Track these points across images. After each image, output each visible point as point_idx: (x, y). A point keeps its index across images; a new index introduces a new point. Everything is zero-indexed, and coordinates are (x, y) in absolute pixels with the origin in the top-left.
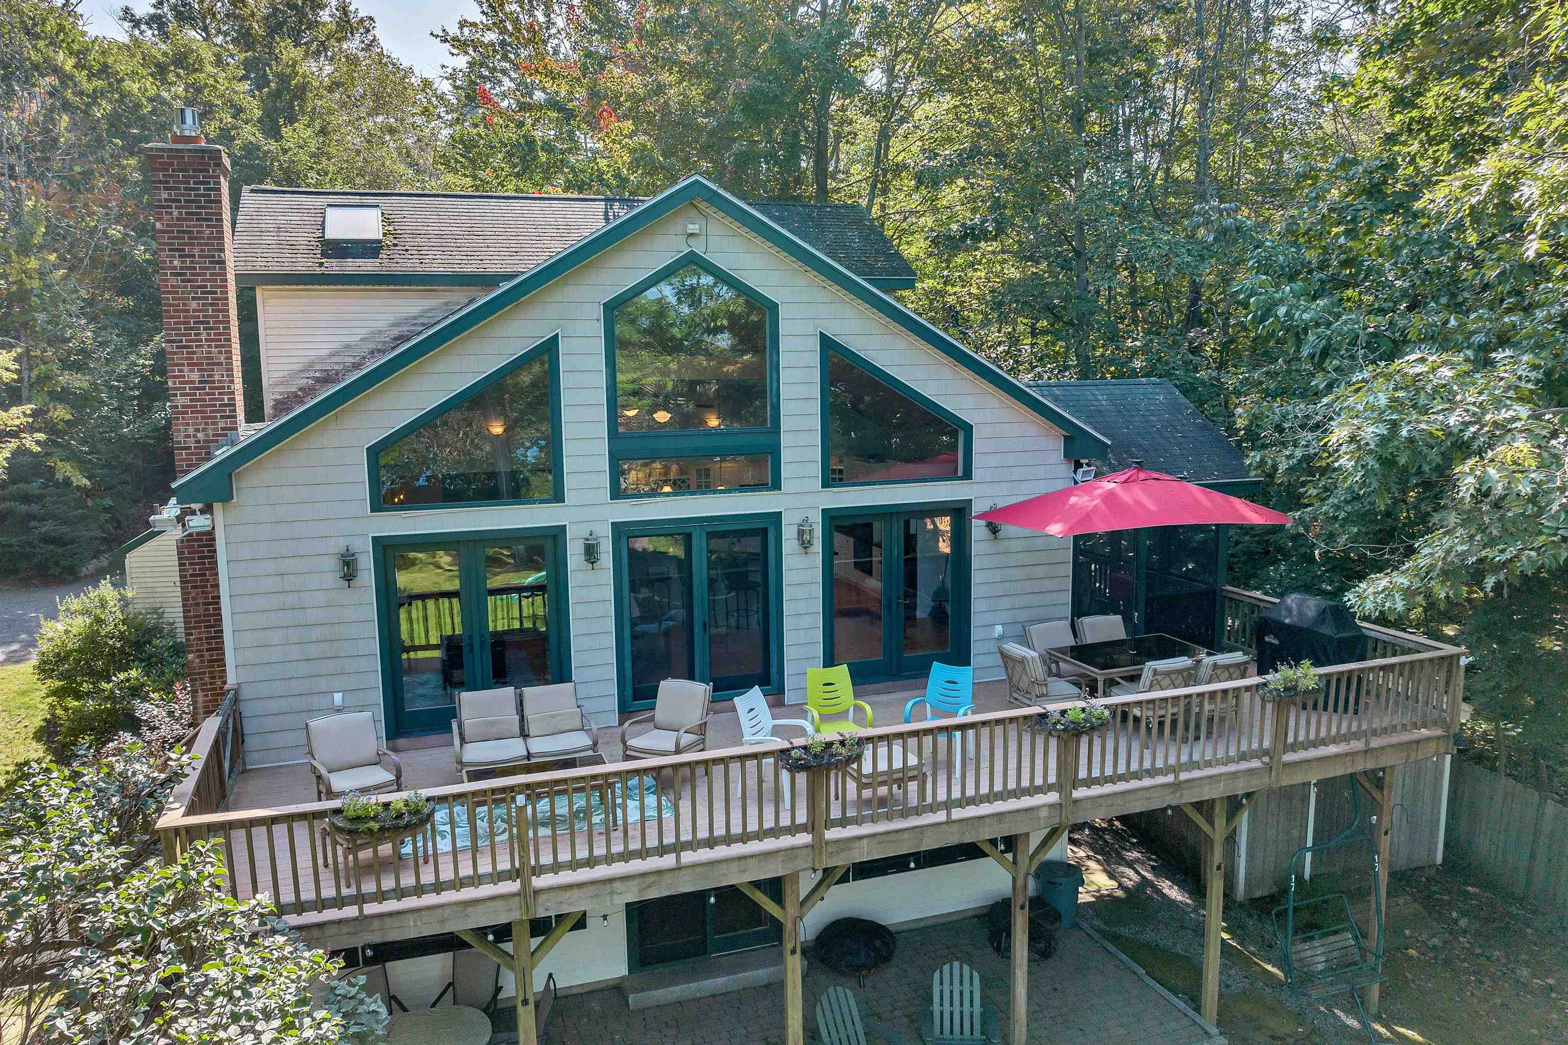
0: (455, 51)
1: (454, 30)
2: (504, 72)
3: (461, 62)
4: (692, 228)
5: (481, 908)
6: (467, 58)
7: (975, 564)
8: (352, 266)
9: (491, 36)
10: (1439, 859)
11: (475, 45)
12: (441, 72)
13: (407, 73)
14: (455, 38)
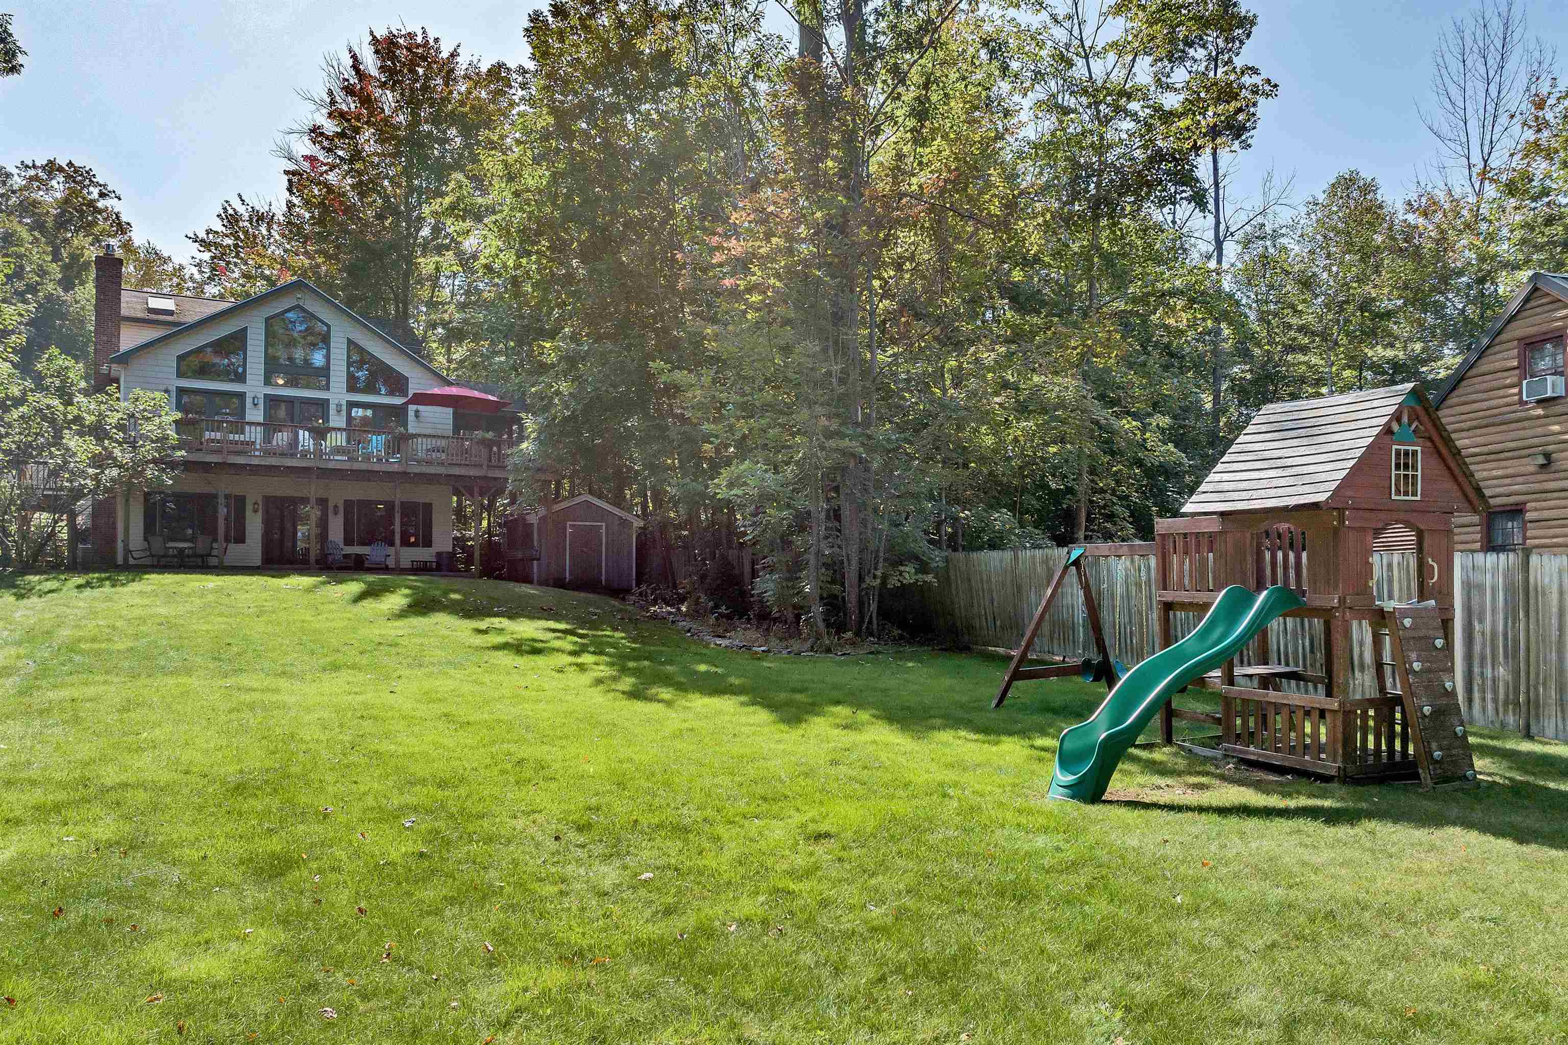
1: (202, 235)
2: (236, 264)
3: (206, 256)
4: (299, 296)
6: (210, 254)
8: (157, 317)
9: (229, 241)
11: (216, 245)
12: (191, 261)
13: (167, 260)
14: (203, 241)
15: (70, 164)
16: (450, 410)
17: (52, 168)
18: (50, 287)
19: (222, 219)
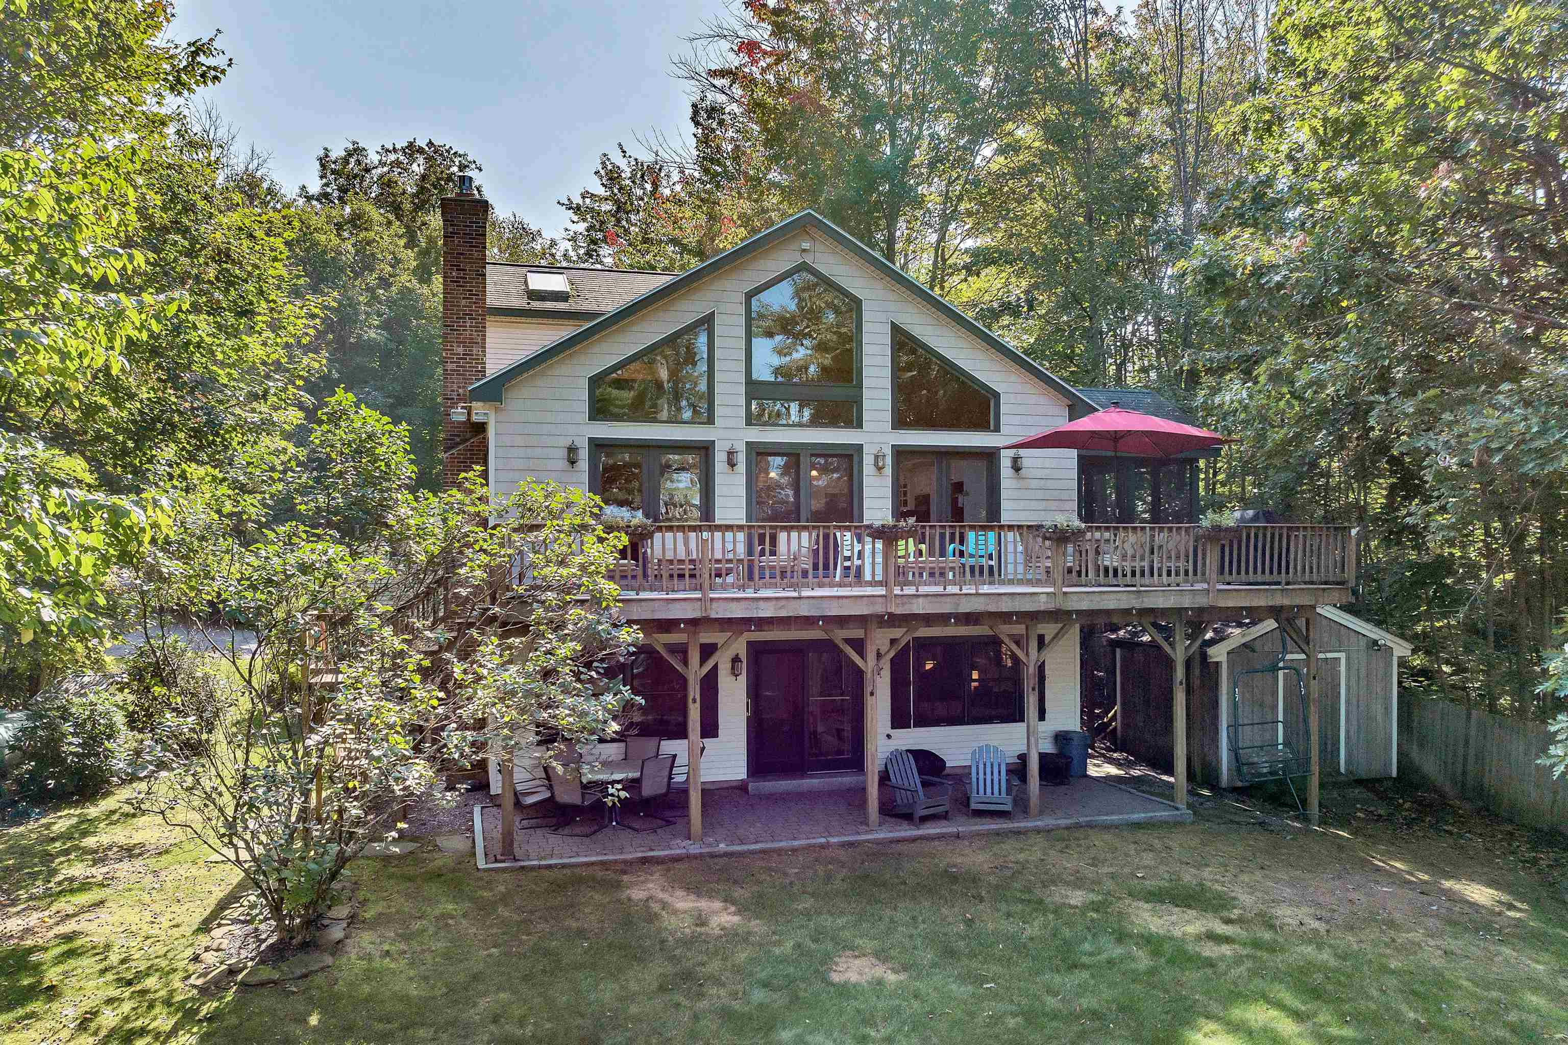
0: (575, 218)
1: (577, 200)
3: (581, 227)
4: (806, 245)
5: (677, 605)
6: (586, 224)
7: (1004, 494)
8: (549, 305)
9: (608, 206)
10: (1394, 774)
11: (593, 212)
12: (564, 234)
13: (534, 236)
14: (578, 208)
15: (430, 143)
16: (1074, 453)
17: (412, 150)
18: (404, 278)
19: (601, 178)
